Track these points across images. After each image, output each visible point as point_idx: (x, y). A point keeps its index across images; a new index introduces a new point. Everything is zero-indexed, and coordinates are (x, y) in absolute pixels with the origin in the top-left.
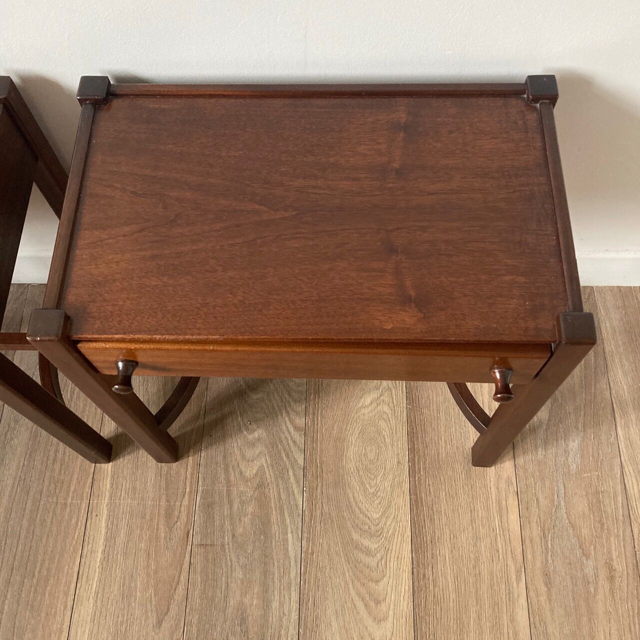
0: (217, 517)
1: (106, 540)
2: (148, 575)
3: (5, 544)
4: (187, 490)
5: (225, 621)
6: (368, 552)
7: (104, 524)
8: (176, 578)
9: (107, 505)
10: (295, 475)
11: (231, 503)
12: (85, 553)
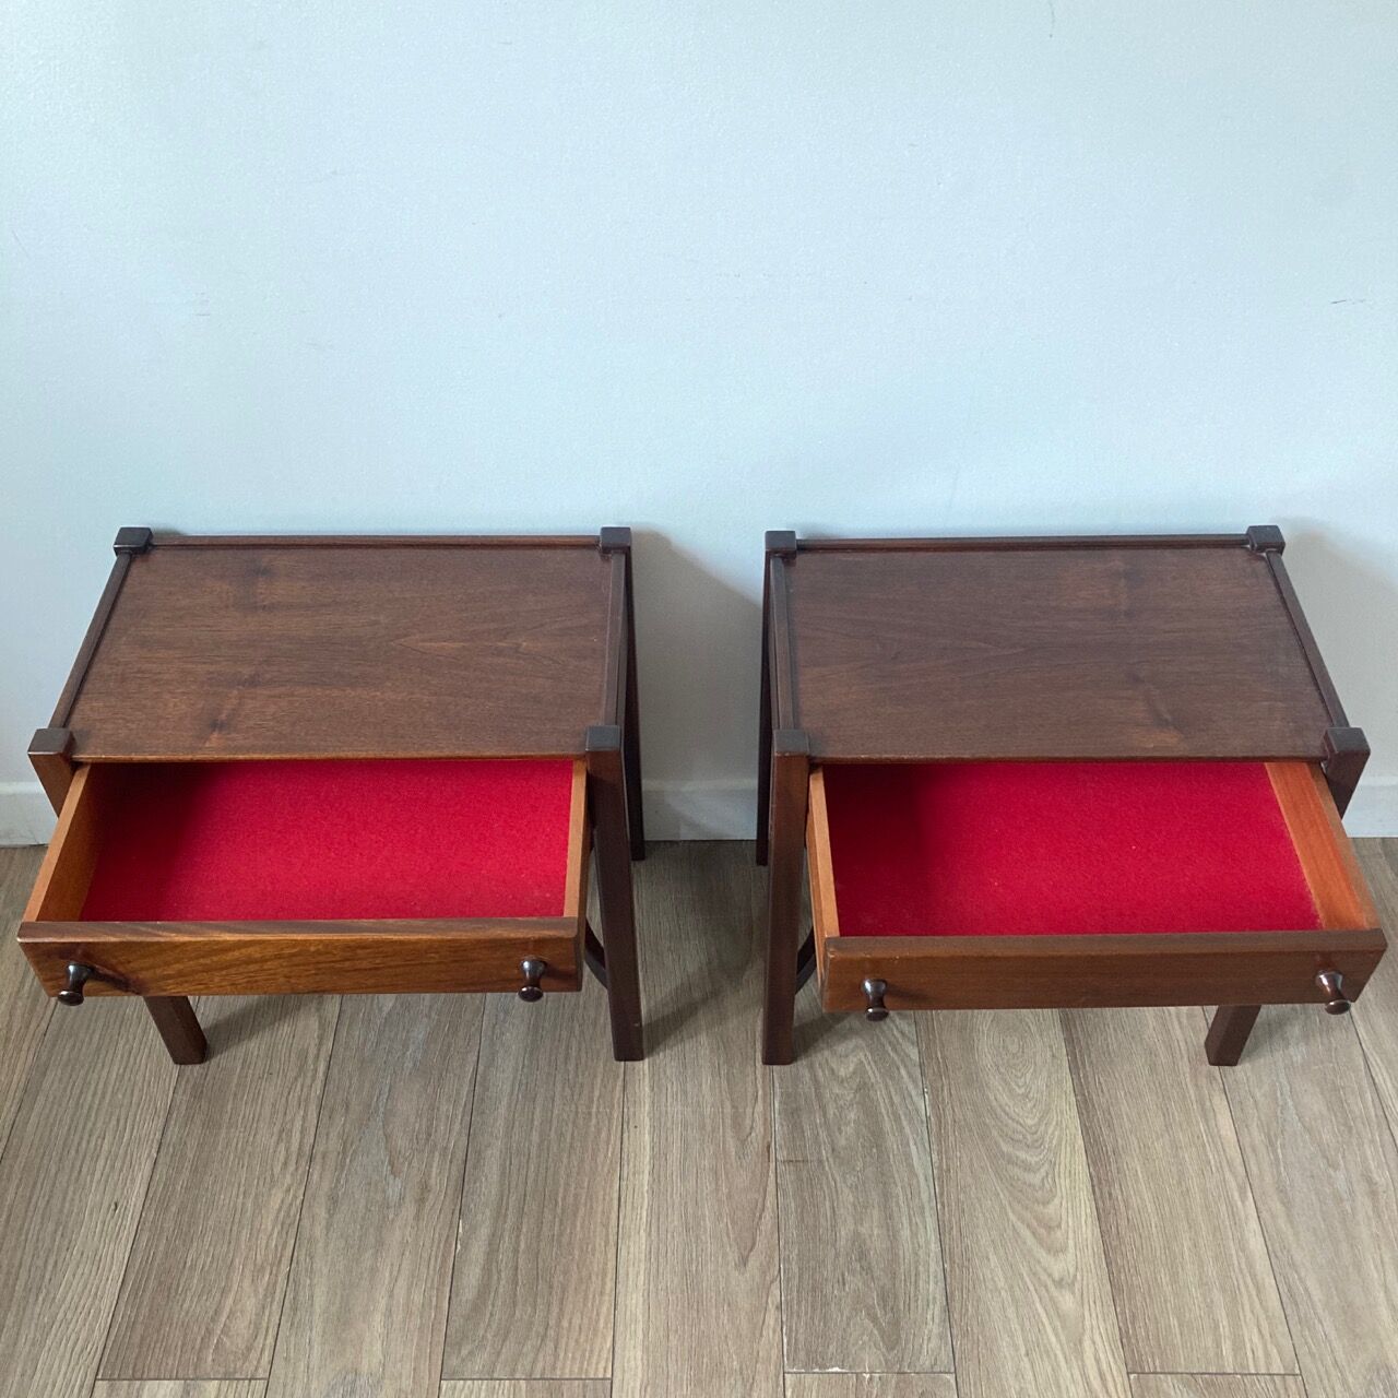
0: (806, 1127)
1: (653, 1157)
2: (719, 1201)
3: (511, 1164)
4: (760, 1093)
5: (837, 1255)
6: (1028, 1168)
7: (647, 1138)
8: (760, 1206)
9: (649, 1113)
10: (908, 1073)
11: (823, 1109)
12: (625, 1175)
